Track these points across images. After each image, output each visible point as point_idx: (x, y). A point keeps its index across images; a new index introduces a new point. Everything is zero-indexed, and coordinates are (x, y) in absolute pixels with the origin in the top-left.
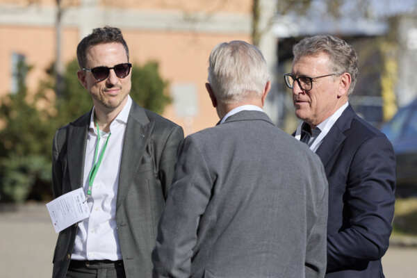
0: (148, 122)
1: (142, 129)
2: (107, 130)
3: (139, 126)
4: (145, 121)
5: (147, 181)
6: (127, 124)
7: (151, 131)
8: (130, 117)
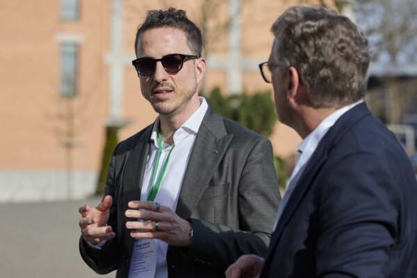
0: (226, 134)
1: (216, 143)
2: (170, 142)
3: (212, 139)
4: (221, 132)
5: (212, 210)
6: (198, 135)
7: (227, 145)
8: (203, 125)
